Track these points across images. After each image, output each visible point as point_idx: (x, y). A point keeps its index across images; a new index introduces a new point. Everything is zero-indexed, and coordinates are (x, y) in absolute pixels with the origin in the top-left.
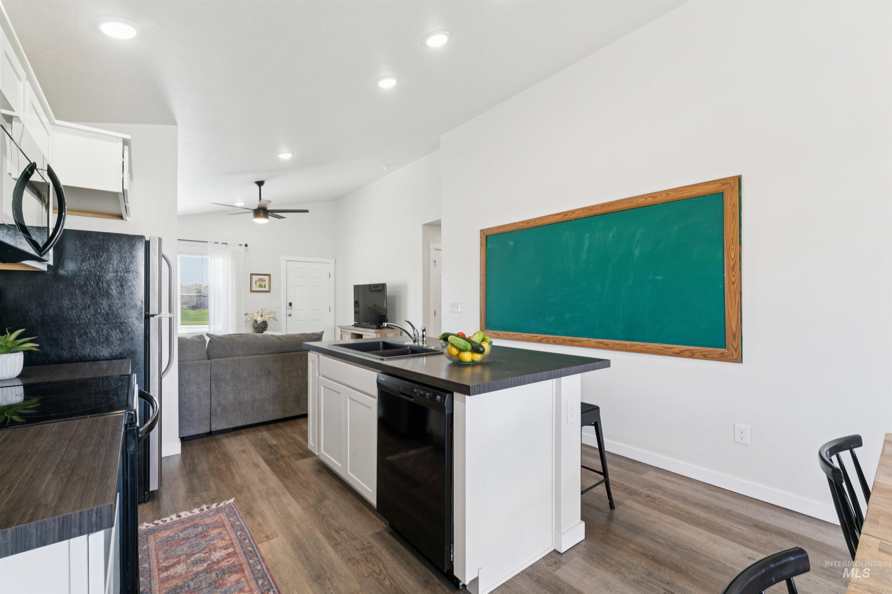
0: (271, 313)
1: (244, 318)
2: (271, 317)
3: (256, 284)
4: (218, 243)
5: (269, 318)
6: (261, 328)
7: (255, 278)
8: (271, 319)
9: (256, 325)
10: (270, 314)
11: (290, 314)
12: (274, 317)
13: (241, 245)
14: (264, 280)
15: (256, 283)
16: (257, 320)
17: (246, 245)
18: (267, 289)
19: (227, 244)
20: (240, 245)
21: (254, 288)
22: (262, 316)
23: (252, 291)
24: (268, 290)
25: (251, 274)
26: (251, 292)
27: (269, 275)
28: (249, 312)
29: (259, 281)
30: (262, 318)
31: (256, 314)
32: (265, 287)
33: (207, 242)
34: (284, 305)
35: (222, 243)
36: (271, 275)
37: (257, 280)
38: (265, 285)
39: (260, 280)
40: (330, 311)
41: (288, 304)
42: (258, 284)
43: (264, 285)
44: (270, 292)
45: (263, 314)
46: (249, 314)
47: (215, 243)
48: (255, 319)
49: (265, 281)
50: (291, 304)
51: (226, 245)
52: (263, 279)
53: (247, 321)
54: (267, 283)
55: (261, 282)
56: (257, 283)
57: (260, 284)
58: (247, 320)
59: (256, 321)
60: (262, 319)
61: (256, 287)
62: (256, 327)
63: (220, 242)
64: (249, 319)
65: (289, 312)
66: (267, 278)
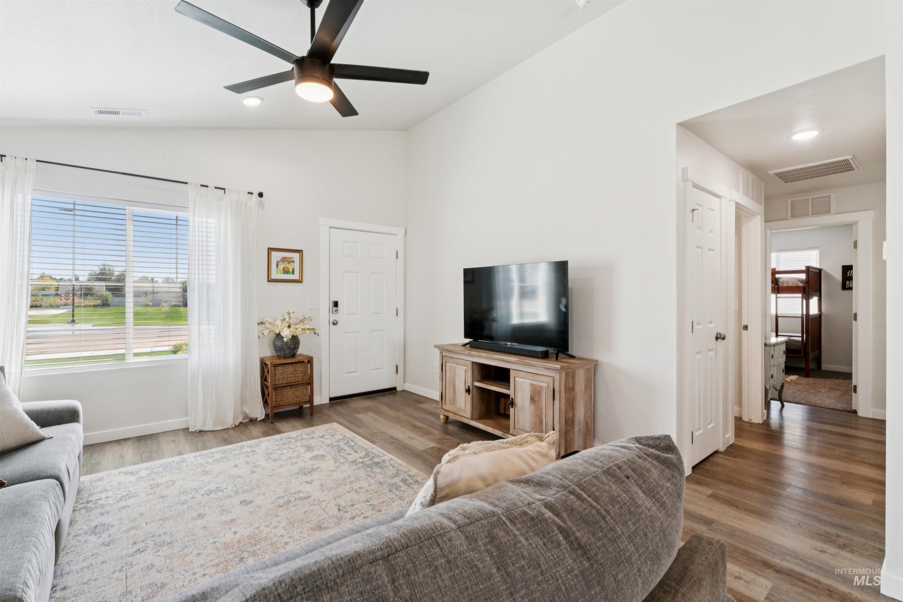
0: (306, 320)
1: (256, 330)
2: (308, 329)
3: (277, 268)
4: (207, 186)
5: (304, 329)
6: (288, 349)
7: (276, 256)
8: (307, 332)
9: (279, 343)
10: (302, 321)
11: (335, 322)
12: (313, 329)
13: (252, 193)
14: (291, 260)
15: (277, 265)
16: (281, 334)
17: (261, 195)
18: (296, 276)
19: (224, 189)
20: (249, 193)
21: (275, 275)
22: (289, 327)
23: (270, 280)
24: (298, 278)
25: (269, 249)
26: (268, 281)
27: (299, 251)
28: (267, 319)
29: (283, 262)
30: (290, 331)
31: (279, 323)
32: (293, 273)
33: (187, 183)
34: (326, 305)
35: (216, 188)
36: (303, 251)
37: (279, 259)
38: (293, 269)
39: (284, 260)
40: (397, 315)
41: (331, 305)
42: (281, 266)
43: (291, 270)
44: (302, 282)
45: (291, 322)
46: (267, 323)
47: (202, 186)
48: (277, 332)
49: (293, 262)
50: (336, 304)
51: (223, 191)
52: (291, 258)
53: (261, 336)
54: (296, 266)
55: (286, 265)
56: (279, 266)
57: (284, 268)
58: (263, 334)
59: (279, 336)
60: (291, 333)
61: (277, 273)
62: (280, 347)
63: (212, 184)
64: (266, 332)
65: (333, 317)
66: (296, 256)
